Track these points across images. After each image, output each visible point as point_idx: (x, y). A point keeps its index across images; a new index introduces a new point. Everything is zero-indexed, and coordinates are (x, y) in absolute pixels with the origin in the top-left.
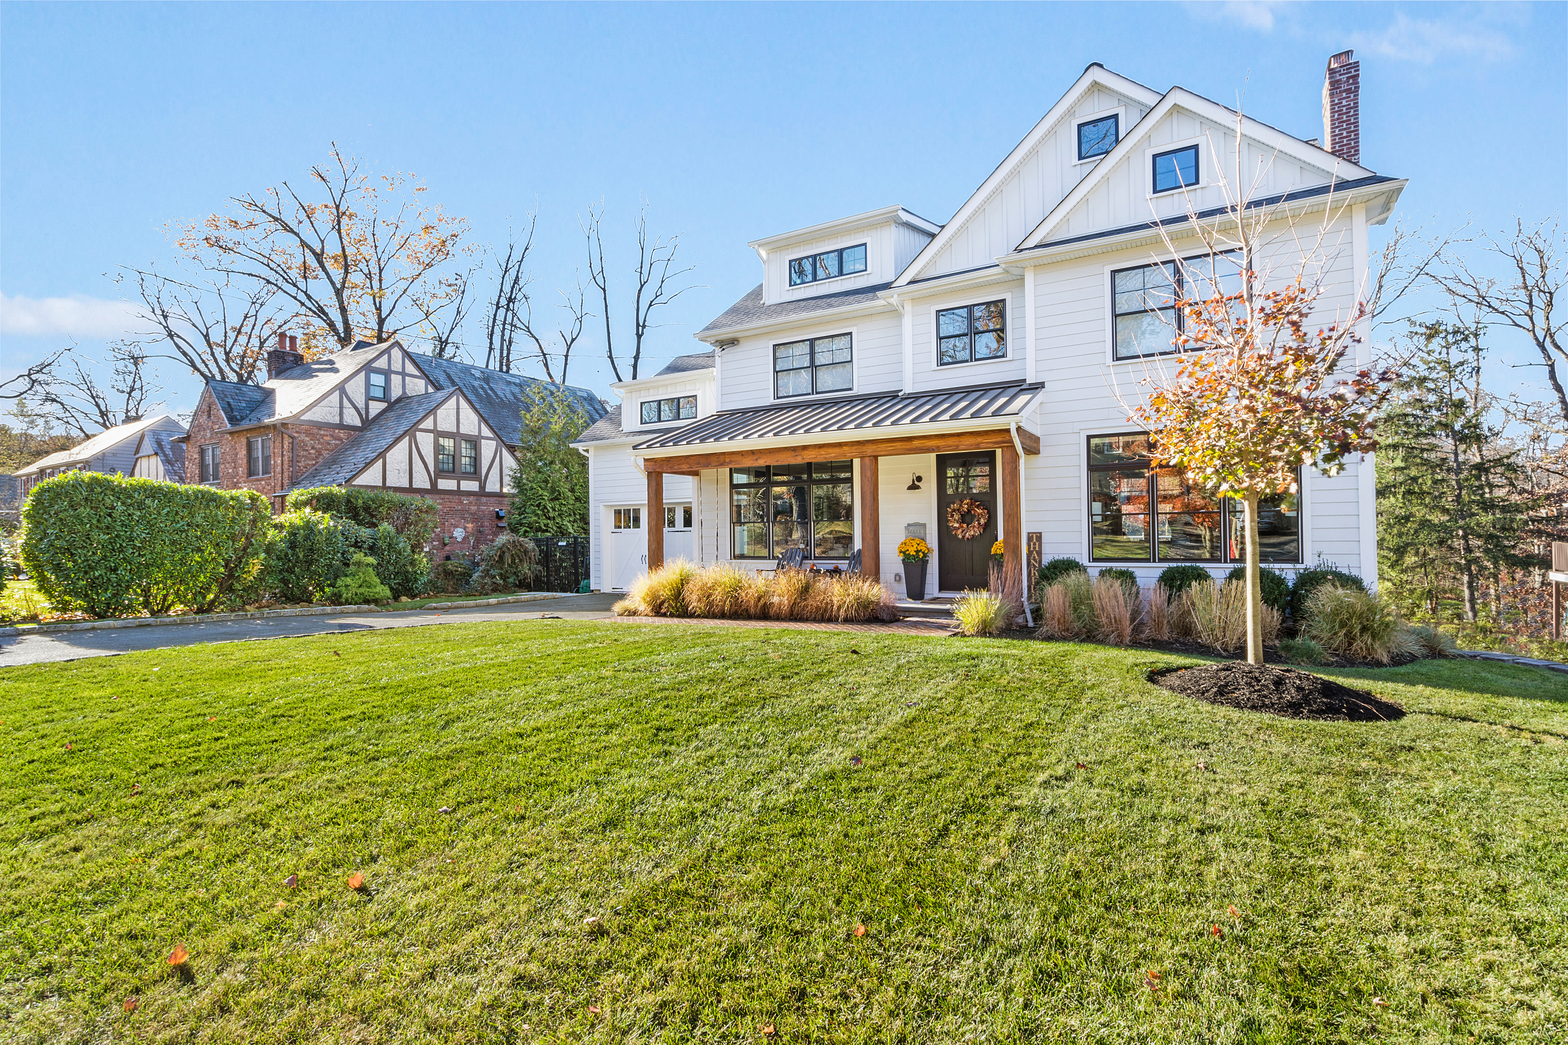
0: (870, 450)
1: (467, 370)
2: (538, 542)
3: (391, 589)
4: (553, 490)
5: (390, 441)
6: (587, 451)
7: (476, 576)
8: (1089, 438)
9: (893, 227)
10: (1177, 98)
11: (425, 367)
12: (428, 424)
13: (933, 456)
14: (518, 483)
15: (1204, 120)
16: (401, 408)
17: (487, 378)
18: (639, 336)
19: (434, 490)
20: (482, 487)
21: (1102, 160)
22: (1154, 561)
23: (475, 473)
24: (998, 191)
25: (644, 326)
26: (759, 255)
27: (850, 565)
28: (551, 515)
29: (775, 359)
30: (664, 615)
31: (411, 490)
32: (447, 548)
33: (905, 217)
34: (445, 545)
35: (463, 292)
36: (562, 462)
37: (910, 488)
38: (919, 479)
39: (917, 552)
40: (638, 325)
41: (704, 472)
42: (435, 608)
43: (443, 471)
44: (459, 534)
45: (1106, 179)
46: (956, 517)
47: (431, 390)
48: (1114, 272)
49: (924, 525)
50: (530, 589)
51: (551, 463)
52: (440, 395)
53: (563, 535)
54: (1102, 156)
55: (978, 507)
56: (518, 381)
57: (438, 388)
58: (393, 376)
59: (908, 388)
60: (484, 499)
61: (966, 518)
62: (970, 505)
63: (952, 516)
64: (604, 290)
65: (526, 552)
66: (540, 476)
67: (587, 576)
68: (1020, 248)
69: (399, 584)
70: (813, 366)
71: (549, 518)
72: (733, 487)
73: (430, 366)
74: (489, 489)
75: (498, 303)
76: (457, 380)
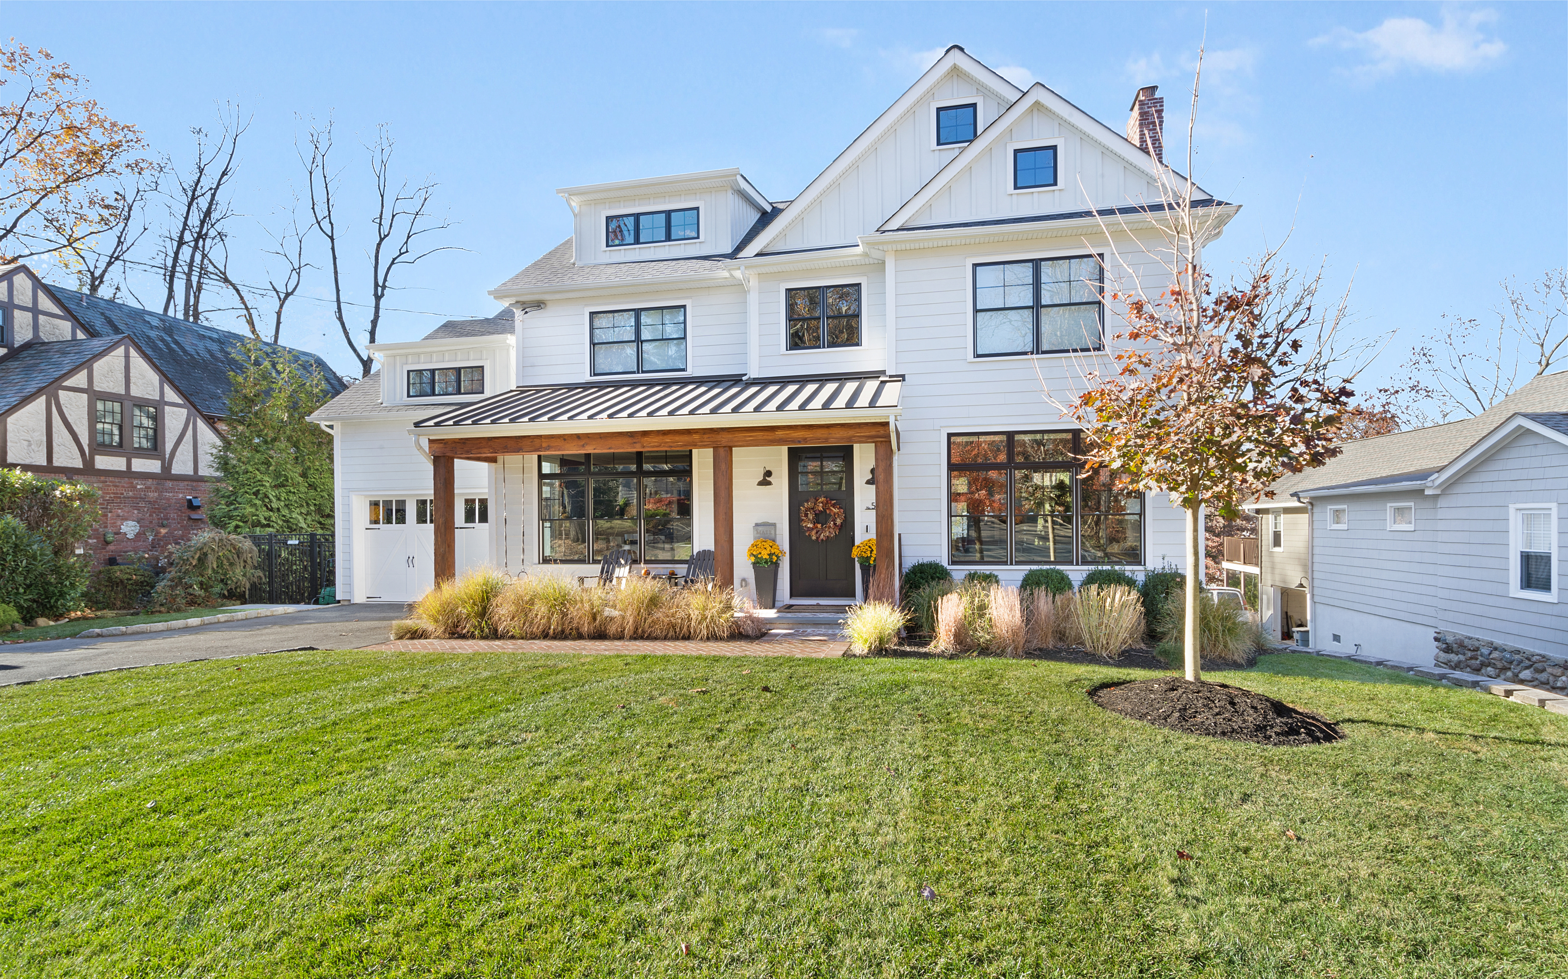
0: (724, 439)
1: (139, 315)
2: (256, 540)
3: (19, 608)
4: (277, 475)
5: (14, 400)
6: (331, 427)
7: (159, 587)
8: (950, 435)
9: (730, 192)
10: (1039, 95)
11: (72, 306)
12: (80, 379)
13: (784, 449)
14: (224, 464)
15: (1063, 122)
16: (32, 357)
17: (169, 326)
18: (378, 298)
19: (88, 470)
20: (167, 467)
21: (965, 148)
22: (1011, 564)
23: (155, 448)
24: (854, 166)
25: (384, 287)
26: (570, 205)
27: (689, 569)
28: (275, 505)
29: (592, 329)
30: (463, 637)
31: (49, 469)
32: (111, 547)
33: (743, 185)
34: (107, 543)
35: (127, 219)
36: (289, 439)
37: (761, 483)
38: (768, 473)
39: (770, 555)
40: (376, 285)
41: (500, 458)
42: (99, 635)
43: (103, 444)
44: (130, 528)
45: (969, 168)
46: (811, 517)
47: (80, 335)
48: (975, 266)
49: (774, 525)
50: (243, 599)
51: (274, 440)
52: (97, 344)
53: (292, 530)
54: (966, 144)
55: (834, 506)
56: (215, 336)
57: (92, 333)
58: (17, 313)
59: (754, 373)
60: (170, 484)
61: (821, 518)
62: (825, 504)
63: (806, 515)
64: (332, 238)
65: (239, 553)
66: (258, 455)
67: (331, 583)
68: (883, 229)
69: (34, 601)
70: (638, 340)
71: (271, 510)
72: (542, 476)
73: (79, 305)
74: (176, 469)
75: (181, 237)
76: (122, 327)
